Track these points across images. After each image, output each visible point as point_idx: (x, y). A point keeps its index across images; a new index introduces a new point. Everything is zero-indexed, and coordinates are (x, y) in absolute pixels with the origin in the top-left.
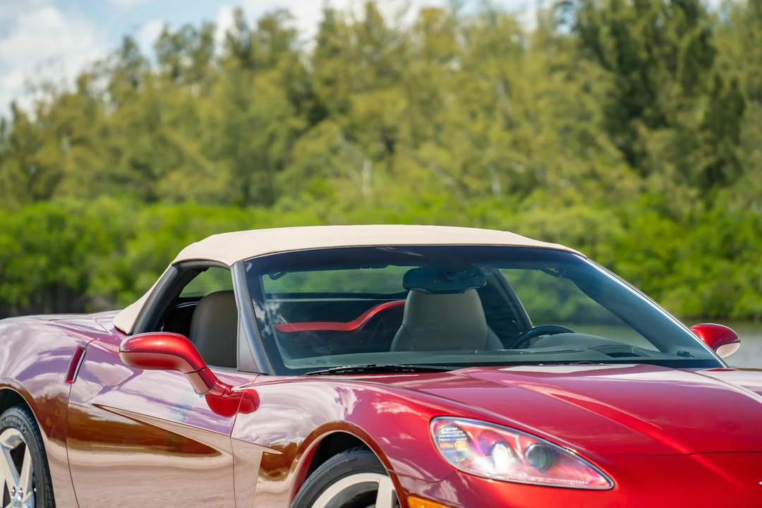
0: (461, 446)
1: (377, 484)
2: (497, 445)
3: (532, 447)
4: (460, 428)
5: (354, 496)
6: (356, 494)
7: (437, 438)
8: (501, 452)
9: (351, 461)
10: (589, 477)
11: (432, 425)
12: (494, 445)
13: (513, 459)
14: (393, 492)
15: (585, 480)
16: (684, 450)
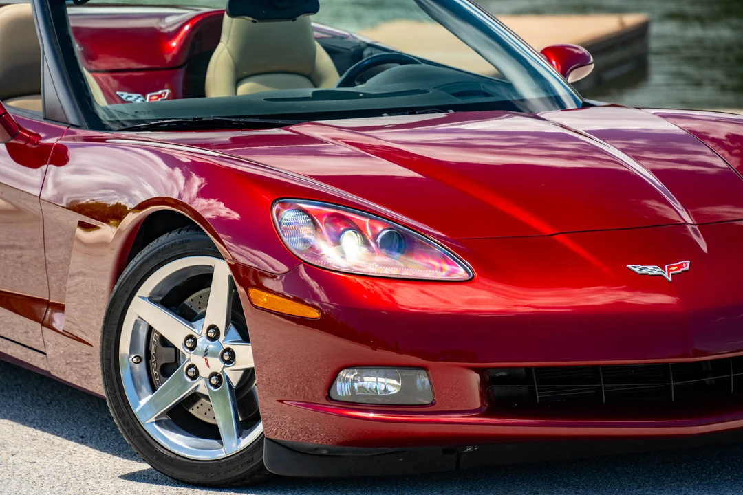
0: (307, 232)
1: (212, 268)
2: (347, 232)
3: (384, 232)
4: (305, 212)
5: (185, 279)
6: (188, 277)
7: (280, 224)
8: (350, 240)
9: (182, 243)
10: (447, 267)
11: (274, 210)
12: (343, 232)
13: (364, 249)
14: (230, 278)
15: (442, 269)
16: (546, 230)
